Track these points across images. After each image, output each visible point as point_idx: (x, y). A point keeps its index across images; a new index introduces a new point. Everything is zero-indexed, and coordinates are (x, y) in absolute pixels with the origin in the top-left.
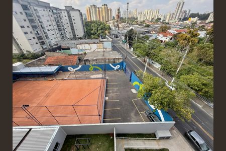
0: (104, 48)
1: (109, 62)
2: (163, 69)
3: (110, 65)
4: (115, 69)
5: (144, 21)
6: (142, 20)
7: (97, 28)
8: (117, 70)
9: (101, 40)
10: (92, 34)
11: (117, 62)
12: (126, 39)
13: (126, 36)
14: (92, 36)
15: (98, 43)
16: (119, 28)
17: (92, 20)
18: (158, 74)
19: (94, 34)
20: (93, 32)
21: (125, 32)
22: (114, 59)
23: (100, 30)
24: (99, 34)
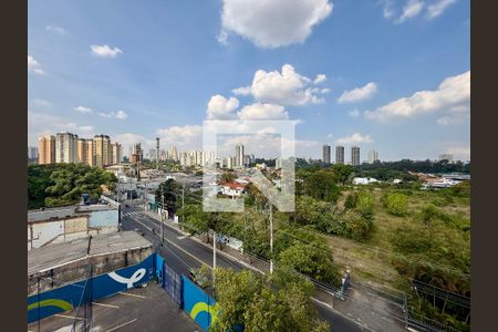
0: (89, 229)
1: (109, 268)
2: (248, 249)
3: (113, 275)
4: (130, 286)
5: (193, 167)
6: (189, 164)
7: (73, 180)
8: (137, 286)
9: (83, 208)
10: (49, 195)
11: (138, 260)
12: (158, 198)
13: (158, 193)
14: (49, 201)
15: (68, 217)
16: (139, 178)
17: (58, 160)
18: (242, 262)
19: (56, 195)
20: (54, 189)
21: (156, 185)
22: (126, 254)
23: (82, 183)
24: (79, 193)
